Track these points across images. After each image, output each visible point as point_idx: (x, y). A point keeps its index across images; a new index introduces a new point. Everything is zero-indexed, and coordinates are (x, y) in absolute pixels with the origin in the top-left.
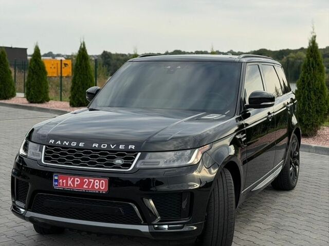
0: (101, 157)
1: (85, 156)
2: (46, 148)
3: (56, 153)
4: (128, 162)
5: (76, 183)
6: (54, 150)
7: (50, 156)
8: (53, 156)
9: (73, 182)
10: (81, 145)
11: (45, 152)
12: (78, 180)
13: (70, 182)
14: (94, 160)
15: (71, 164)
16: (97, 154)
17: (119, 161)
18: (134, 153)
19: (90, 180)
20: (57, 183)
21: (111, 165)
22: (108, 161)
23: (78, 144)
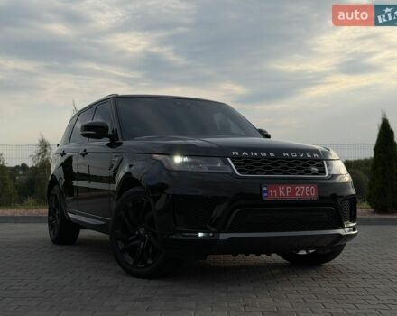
5: (288, 192)
10: (272, 154)
11: (234, 164)
12: (289, 189)
19: (300, 187)
20: (266, 195)
21: (310, 172)
22: (306, 169)
23: (268, 154)
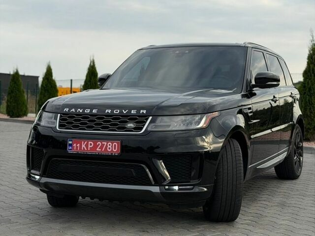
0: (114, 122)
1: (98, 121)
2: (61, 116)
3: (70, 120)
4: (140, 125)
5: (89, 146)
6: (69, 117)
7: (64, 123)
8: (67, 123)
9: (87, 146)
10: (94, 111)
11: (60, 119)
12: (91, 144)
13: (83, 146)
14: (107, 124)
15: (84, 129)
16: (109, 119)
17: (131, 125)
18: (146, 117)
19: (103, 143)
20: (71, 148)
21: (124, 129)
22: (121, 125)
23: (91, 111)
